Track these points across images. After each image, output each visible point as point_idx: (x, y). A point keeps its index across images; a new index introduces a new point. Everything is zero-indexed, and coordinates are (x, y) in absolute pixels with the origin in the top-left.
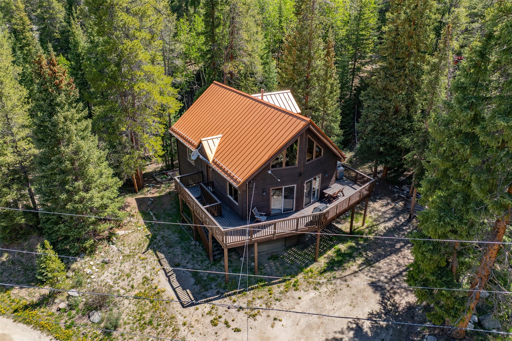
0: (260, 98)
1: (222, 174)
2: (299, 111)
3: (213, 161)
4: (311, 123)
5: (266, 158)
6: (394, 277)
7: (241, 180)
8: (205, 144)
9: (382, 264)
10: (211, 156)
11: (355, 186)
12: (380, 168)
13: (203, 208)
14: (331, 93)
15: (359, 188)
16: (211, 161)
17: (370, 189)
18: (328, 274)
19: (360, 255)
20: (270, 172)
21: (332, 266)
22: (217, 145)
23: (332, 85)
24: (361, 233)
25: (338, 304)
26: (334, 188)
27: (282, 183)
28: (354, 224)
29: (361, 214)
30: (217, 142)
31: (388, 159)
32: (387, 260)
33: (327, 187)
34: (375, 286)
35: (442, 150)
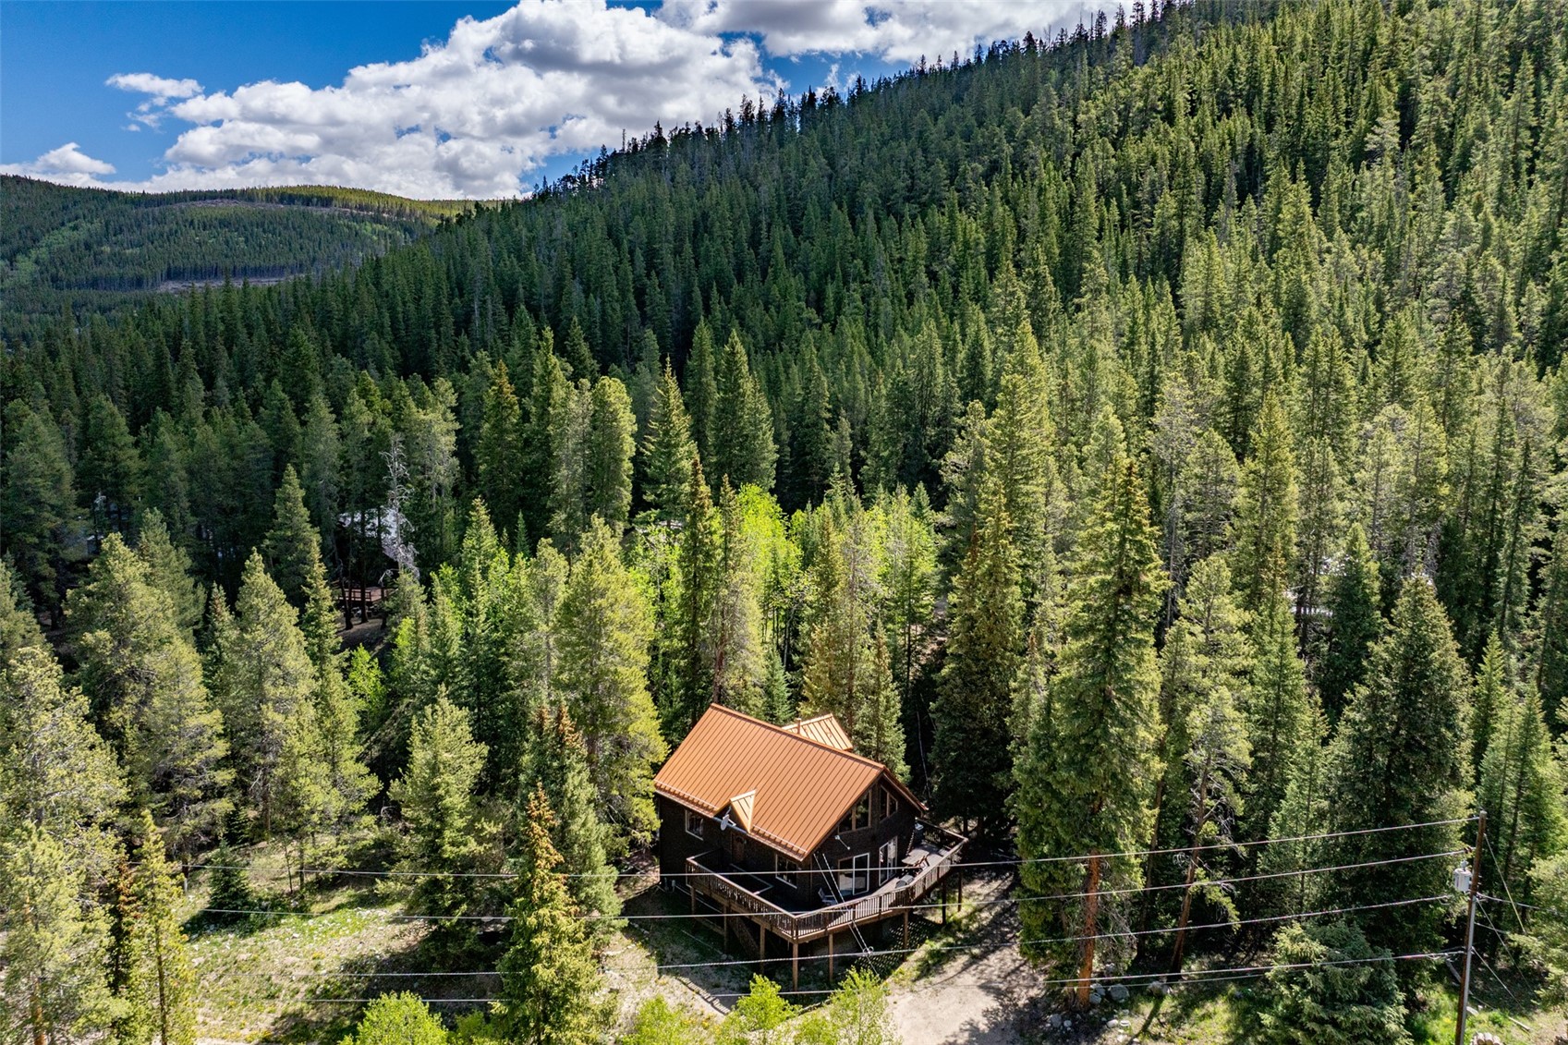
0: (795, 731)
1: (767, 843)
2: (850, 746)
3: (752, 830)
4: (885, 771)
5: (834, 819)
6: (1009, 974)
7: (805, 850)
8: (736, 806)
9: (993, 959)
10: (748, 823)
11: (943, 852)
12: (972, 824)
13: (755, 895)
14: (887, 709)
15: (946, 854)
16: (749, 829)
17: (966, 854)
18: (922, 982)
19: (962, 952)
20: (838, 838)
21: (926, 970)
22: (751, 806)
23: (887, 698)
24: (958, 922)
25: (944, 1003)
26: (915, 857)
27: (853, 852)
28: (948, 913)
29: (954, 899)
30: (751, 801)
31: (983, 806)
32: (998, 954)
33: (905, 857)
34: (987, 988)
35: (1029, 797)
